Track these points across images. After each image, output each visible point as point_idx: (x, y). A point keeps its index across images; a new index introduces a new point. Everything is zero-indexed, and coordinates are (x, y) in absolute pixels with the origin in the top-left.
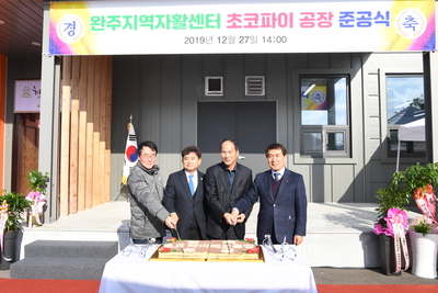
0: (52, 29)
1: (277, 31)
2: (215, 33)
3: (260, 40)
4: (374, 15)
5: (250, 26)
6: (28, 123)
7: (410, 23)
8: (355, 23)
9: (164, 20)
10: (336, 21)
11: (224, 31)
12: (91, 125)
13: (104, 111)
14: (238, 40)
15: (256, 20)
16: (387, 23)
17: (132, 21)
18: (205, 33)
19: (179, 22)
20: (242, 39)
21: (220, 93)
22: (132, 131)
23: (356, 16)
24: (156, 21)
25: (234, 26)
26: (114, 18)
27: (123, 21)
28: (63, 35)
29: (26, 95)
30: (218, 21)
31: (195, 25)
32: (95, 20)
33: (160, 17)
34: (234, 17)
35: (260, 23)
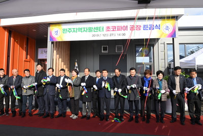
0: (51, 33)
1: (123, 32)
2: (102, 33)
3: (117, 35)
4: (155, 26)
5: (113, 30)
6: (42, 62)
7: (167, 28)
8: (148, 29)
9: (85, 29)
10: (142, 28)
11: (105, 32)
12: (63, 63)
13: (67, 59)
14: (109, 35)
15: (115, 28)
16: (159, 29)
17: (75, 30)
18: (99, 33)
19: (90, 30)
20: (111, 35)
21: (107, 52)
22: (76, 65)
23: (149, 26)
24: (83, 29)
25: (108, 30)
26: (70, 29)
27: (73, 30)
28: (54, 35)
29: (42, 53)
30: (103, 29)
31: (95, 30)
32: (64, 30)
33: (84, 28)
34: (108, 27)
35: (116, 29)
